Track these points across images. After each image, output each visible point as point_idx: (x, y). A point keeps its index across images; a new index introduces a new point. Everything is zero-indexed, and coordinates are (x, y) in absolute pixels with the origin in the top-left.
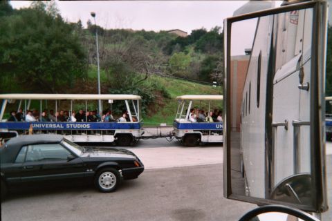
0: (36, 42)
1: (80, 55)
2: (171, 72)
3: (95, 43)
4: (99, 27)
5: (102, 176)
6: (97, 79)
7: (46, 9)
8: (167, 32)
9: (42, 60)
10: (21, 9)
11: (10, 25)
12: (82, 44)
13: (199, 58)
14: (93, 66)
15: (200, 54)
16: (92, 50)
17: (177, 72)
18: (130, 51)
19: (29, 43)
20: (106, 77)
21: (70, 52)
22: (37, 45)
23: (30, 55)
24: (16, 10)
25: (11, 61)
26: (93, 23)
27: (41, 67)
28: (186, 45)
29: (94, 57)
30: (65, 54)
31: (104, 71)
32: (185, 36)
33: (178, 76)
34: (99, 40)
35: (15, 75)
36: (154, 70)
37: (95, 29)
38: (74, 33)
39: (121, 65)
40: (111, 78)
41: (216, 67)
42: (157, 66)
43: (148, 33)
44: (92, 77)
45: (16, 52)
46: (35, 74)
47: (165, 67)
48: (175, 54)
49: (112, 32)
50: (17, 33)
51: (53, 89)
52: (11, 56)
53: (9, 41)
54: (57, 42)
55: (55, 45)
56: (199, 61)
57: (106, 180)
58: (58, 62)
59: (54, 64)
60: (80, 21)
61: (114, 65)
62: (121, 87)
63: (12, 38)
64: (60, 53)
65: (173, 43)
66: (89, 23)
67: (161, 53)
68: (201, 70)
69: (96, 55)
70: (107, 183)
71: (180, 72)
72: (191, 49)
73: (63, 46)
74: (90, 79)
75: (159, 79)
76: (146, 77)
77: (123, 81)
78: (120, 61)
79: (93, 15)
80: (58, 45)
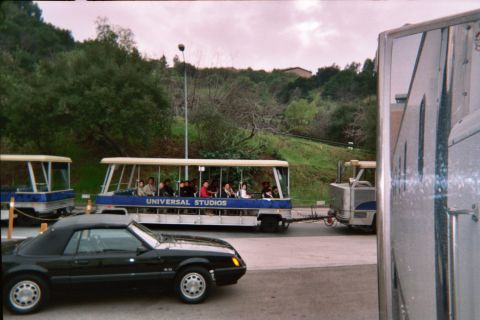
0: (102, 86)
1: (162, 104)
2: (287, 127)
3: (182, 87)
4: (189, 65)
5: (185, 278)
6: (184, 137)
7: (118, 41)
8: (284, 71)
9: (109, 110)
10: (85, 42)
11: (69, 63)
12: (165, 89)
13: (329, 108)
14: (179, 119)
15: (329, 103)
16: (178, 97)
17: (296, 127)
18: (230, 98)
19: (93, 87)
20: (196, 133)
21: (147, 99)
22: (102, 90)
23: (93, 104)
24: (78, 43)
25: (67, 112)
26: (181, 60)
27: (107, 120)
28: (310, 89)
29: (180, 106)
30: (141, 102)
31: (194, 126)
32: (308, 76)
33: (297, 134)
34: (189, 83)
35: (72, 131)
36: (263, 125)
37: (183, 69)
38: (154, 73)
39: (217, 117)
40: (203, 135)
41: (353, 121)
42: (267, 120)
43: (257, 72)
44: (178, 134)
45: (75, 99)
46: (98, 129)
47: (279, 121)
48: (294, 102)
49: (208, 72)
50: (78, 73)
51: (123, 150)
52: (68, 105)
53: (67, 86)
54: (130, 85)
55: (127, 90)
56: (328, 112)
57: (191, 285)
58: (131, 113)
59: (125, 116)
60: (164, 58)
61: (208, 118)
62: (217, 149)
63: (71, 80)
64: (135, 100)
65: (291, 86)
66: (176, 60)
67: (274, 101)
68: (331, 124)
69: (183, 103)
70: (193, 289)
71: (301, 127)
72: (317, 95)
73: (138, 91)
74: (175, 136)
75: (270, 137)
76: (252, 135)
77: (219, 141)
78: (216, 111)
79: (182, 48)
80: (132, 89)
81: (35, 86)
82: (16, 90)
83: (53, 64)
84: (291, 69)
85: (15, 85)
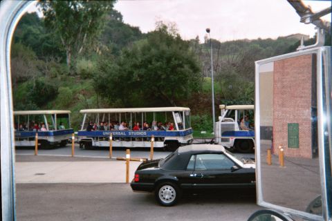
0: (158, 61)
1: (195, 69)
6: (211, 91)
7: (168, 30)
8: (286, 37)
9: (163, 77)
10: (149, 33)
11: (139, 49)
12: (197, 59)
14: (207, 78)
16: (207, 63)
18: (243, 61)
19: (153, 63)
20: (219, 88)
21: (186, 67)
22: (158, 64)
23: (153, 73)
24: (144, 34)
25: (138, 80)
26: (209, 38)
27: (162, 83)
29: (209, 69)
30: (182, 69)
31: (217, 83)
34: (214, 53)
35: (141, 92)
37: (212, 44)
38: (191, 49)
39: (234, 76)
40: (224, 89)
43: (264, 40)
44: (207, 89)
45: (142, 71)
46: (156, 89)
49: (228, 44)
50: (144, 54)
51: (172, 102)
52: (139, 76)
53: (138, 64)
54: (175, 59)
55: (175, 62)
58: (176, 78)
59: (173, 80)
60: (197, 37)
61: (227, 77)
62: (234, 98)
63: (140, 60)
64: (179, 69)
66: (206, 38)
69: (211, 68)
73: (181, 62)
74: (205, 91)
77: (236, 92)
78: (233, 72)
79: (208, 31)
80: (177, 62)
81: (120, 65)
82: (110, 68)
83: (129, 49)
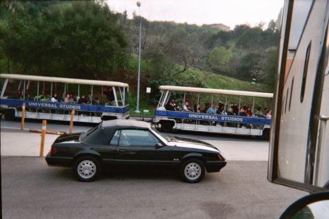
0: (83, 29)
1: (122, 43)
2: (210, 66)
3: (138, 34)
4: (143, 18)
6: (137, 68)
8: (210, 26)
9: (88, 47)
12: (126, 34)
13: (240, 54)
14: (134, 55)
15: (241, 50)
16: (135, 40)
17: (216, 66)
19: (77, 30)
20: (146, 67)
21: (113, 40)
22: (83, 32)
23: (77, 42)
25: (60, 47)
27: (86, 53)
28: (228, 39)
29: (136, 47)
30: (109, 42)
31: (145, 61)
32: (227, 30)
33: (217, 71)
34: (142, 31)
36: (193, 63)
37: (139, 21)
38: (118, 22)
39: (161, 55)
40: (150, 68)
41: (257, 64)
42: (196, 60)
43: (190, 26)
44: (133, 66)
45: (65, 38)
47: (204, 61)
48: (216, 48)
49: (156, 24)
50: (67, 20)
51: (96, 75)
52: (60, 42)
53: (59, 28)
54: (102, 30)
55: (101, 33)
56: (240, 57)
58: (102, 50)
59: (98, 52)
60: (125, 12)
61: (155, 56)
62: (159, 78)
63: (62, 24)
64: (105, 41)
65: (215, 37)
66: (134, 14)
67: (201, 47)
68: (241, 66)
69: (138, 45)
71: (220, 66)
72: (232, 44)
73: (107, 34)
74: (131, 68)
75: (197, 71)
76: (185, 70)
77: (162, 73)
78: (161, 52)
79: (139, 5)
80: (103, 33)
81: (38, 27)
82: (25, 29)
83: (50, 12)
84: (216, 25)
85: (25, 26)
